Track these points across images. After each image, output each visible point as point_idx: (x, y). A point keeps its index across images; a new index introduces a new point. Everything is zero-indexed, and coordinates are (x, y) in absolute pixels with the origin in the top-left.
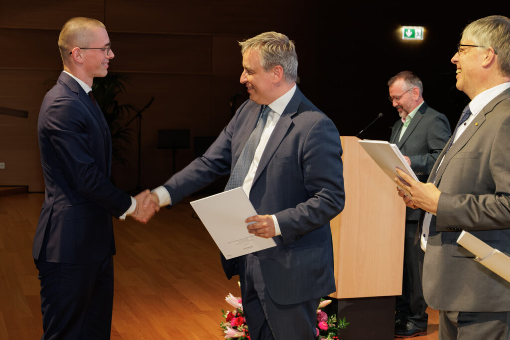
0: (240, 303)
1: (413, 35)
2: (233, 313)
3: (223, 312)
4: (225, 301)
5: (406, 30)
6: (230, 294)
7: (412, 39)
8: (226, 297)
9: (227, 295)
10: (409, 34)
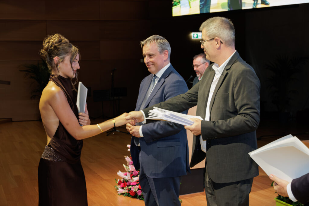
0: (124, 175)
1: (197, 37)
2: (121, 180)
3: (116, 180)
4: (117, 175)
5: (194, 35)
6: (119, 171)
7: (197, 39)
8: (118, 173)
9: (118, 171)
10: (195, 36)
